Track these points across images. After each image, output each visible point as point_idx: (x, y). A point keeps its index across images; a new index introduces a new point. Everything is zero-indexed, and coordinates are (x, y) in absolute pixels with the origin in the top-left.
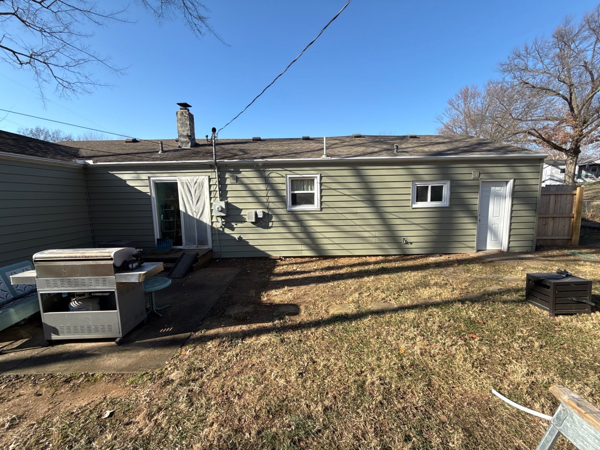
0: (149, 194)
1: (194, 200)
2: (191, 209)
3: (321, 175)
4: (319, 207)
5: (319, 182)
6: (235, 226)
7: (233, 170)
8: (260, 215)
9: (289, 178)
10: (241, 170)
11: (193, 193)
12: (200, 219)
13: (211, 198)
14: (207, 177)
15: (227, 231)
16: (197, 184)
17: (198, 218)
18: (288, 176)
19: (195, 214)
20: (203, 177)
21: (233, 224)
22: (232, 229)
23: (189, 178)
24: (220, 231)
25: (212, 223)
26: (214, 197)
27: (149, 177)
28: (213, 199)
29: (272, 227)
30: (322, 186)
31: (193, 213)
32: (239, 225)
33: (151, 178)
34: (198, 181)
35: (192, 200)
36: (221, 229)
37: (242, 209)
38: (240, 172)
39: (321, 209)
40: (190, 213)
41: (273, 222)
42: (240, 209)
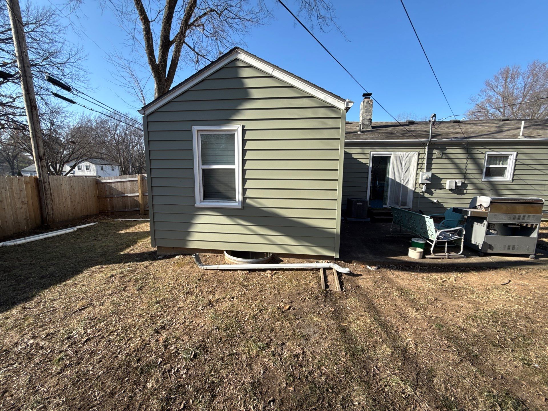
0: (368, 165)
1: (403, 170)
2: (400, 178)
3: (517, 152)
4: (511, 179)
5: (515, 158)
6: (434, 192)
7: (440, 147)
8: (459, 184)
9: (488, 154)
10: (447, 147)
11: (403, 164)
12: (406, 185)
13: (417, 169)
14: (417, 153)
15: (427, 195)
16: (408, 158)
17: (404, 184)
18: (487, 153)
19: (402, 181)
20: (414, 153)
21: (433, 190)
22: (431, 194)
23: (401, 153)
24: (421, 195)
25: (415, 188)
26: (421, 168)
27: (370, 152)
28: (419, 170)
29: (466, 194)
30: (517, 162)
31: (401, 180)
32: (438, 191)
33: (372, 153)
34: (409, 156)
35: (402, 170)
36: (422, 194)
37: (442, 179)
38: (446, 149)
39: (513, 180)
40: (398, 180)
41: (467, 189)
42: (440, 178)
